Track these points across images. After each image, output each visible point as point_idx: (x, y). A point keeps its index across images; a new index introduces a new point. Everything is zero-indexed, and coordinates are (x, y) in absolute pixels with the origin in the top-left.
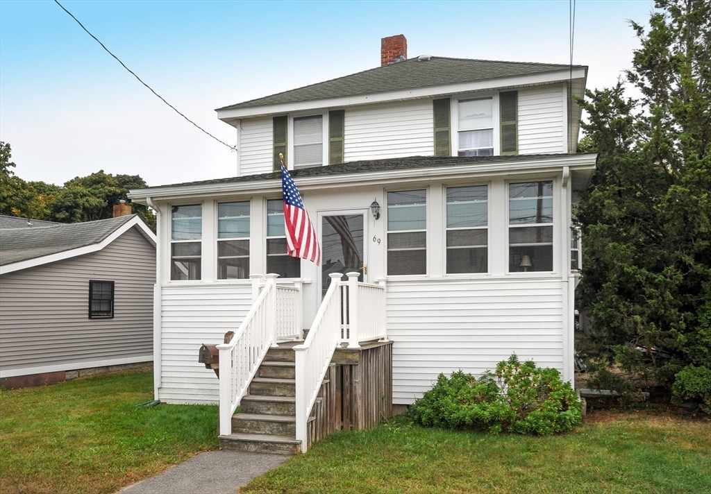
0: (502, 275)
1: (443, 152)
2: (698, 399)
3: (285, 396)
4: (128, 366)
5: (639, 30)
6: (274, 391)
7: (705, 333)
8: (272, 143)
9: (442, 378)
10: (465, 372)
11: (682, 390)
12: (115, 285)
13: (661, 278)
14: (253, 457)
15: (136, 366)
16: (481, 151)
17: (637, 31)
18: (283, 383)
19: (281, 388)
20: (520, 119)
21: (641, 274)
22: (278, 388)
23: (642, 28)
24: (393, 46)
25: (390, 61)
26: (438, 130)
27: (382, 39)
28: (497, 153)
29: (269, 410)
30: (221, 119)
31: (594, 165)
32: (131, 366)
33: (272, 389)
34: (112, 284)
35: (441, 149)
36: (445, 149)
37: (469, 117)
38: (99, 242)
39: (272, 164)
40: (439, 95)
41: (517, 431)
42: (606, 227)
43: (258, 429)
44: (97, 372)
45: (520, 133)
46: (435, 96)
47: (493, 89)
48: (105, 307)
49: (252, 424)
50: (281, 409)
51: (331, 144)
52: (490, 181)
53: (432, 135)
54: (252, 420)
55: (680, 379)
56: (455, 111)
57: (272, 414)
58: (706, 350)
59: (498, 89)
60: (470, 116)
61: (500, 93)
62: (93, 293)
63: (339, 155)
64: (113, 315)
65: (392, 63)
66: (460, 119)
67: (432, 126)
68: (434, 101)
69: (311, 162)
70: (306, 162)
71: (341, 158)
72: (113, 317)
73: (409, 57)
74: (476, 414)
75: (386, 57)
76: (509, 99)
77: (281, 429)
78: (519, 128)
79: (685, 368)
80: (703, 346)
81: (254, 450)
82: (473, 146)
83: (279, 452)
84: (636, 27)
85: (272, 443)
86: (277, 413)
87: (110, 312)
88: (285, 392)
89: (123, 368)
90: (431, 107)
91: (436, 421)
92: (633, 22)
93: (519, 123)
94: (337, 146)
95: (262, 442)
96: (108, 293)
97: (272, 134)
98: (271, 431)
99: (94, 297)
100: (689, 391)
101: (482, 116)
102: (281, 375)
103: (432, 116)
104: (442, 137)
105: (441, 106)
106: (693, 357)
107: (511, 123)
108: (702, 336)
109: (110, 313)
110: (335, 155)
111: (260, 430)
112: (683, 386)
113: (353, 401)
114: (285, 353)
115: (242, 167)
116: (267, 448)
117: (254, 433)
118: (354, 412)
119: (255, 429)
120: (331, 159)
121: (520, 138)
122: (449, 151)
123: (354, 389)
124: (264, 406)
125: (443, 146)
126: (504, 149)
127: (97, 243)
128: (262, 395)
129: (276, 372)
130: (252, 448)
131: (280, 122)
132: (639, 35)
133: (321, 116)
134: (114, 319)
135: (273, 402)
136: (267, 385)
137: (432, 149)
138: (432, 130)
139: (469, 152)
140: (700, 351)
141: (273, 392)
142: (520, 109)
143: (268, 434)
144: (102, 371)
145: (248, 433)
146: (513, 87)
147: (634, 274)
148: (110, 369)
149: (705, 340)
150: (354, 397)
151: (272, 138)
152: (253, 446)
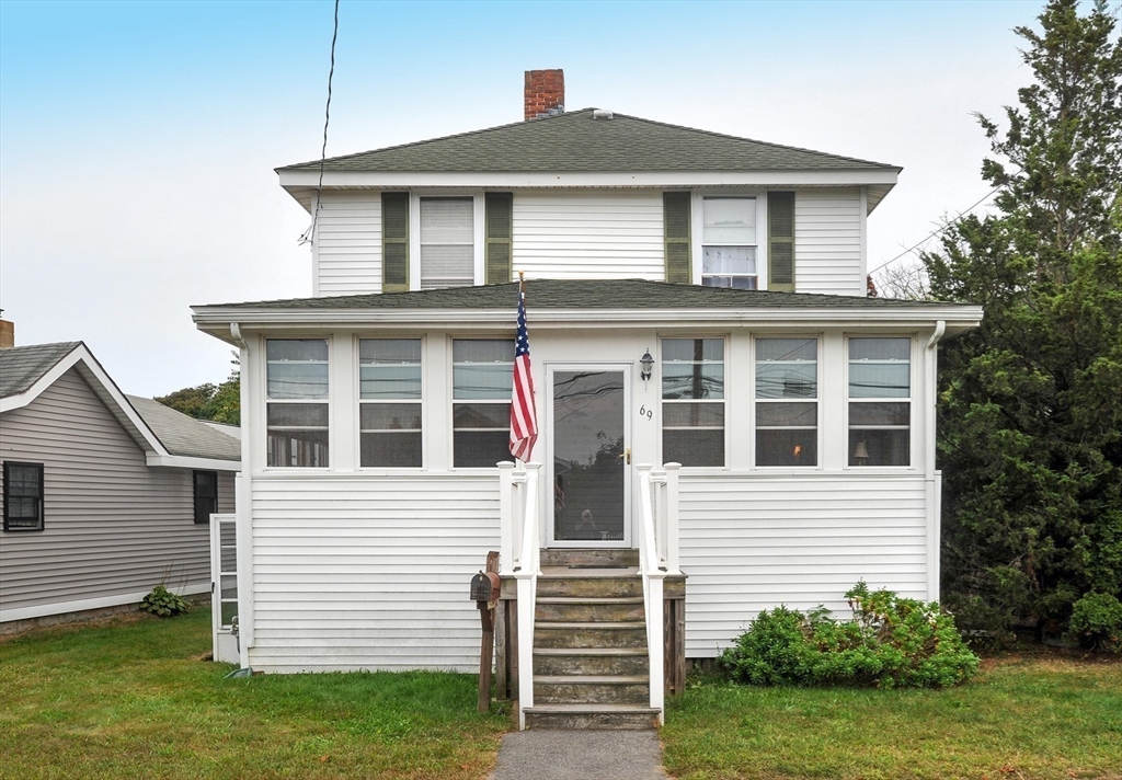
0: (839, 470)
1: (679, 277)
2: (1103, 634)
3: (590, 647)
4: (68, 617)
5: (991, 129)
6: (572, 640)
7: (1110, 551)
8: (380, 236)
9: (763, 617)
10: (790, 608)
11: (1083, 623)
12: (46, 471)
13: (1065, 478)
14: (585, 736)
15: (82, 617)
16: (736, 279)
17: (987, 129)
18: (587, 629)
19: (583, 636)
20: (797, 234)
21: (1039, 472)
22: (578, 636)
23: (994, 127)
24: (544, 87)
25: (540, 112)
26: (670, 240)
27: (526, 72)
28: (763, 285)
29: (578, 668)
30: (284, 187)
31: (976, 321)
32: (74, 617)
33: (568, 637)
34: (40, 468)
35: (676, 271)
36: (684, 271)
37: (718, 225)
38: (24, 392)
39: (380, 273)
40: (676, 187)
41: (911, 683)
42: (997, 407)
43: (576, 696)
44: (20, 628)
45: (797, 256)
46: (669, 187)
47: (760, 186)
48: (28, 511)
49: (564, 690)
50: (599, 666)
51: (490, 248)
52: (823, 333)
53: (661, 247)
54: (566, 683)
55: (1081, 610)
56: (699, 213)
57: (583, 675)
58: (1111, 572)
59: (767, 186)
60: (721, 223)
61: (769, 193)
62: (11, 484)
63: (505, 267)
64: (43, 526)
65: (545, 115)
66: (704, 226)
67: (661, 233)
68: (665, 193)
69: (451, 274)
70: (443, 274)
71: (507, 273)
72: (43, 529)
73: (568, 108)
74: (861, 663)
75: (533, 104)
76: (781, 203)
77: (614, 693)
78: (797, 249)
79: (1085, 595)
80: (1107, 567)
81: (585, 725)
82: (725, 270)
83: (628, 726)
84: (985, 124)
85: (615, 713)
86: (592, 672)
87: (35, 519)
88: (591, 641)
89: (62, 619)
90: (660, 202)
91: (776, 677)
92: (982, 117)
93: (797, 242)
94: (499, 253)
95: (599, 714)
96: (34, 486)
97: (379, 221)
98: (598, 699)
99: (12, 492)
100: (1094, 625)
101: (739, 224)
102: (569, 617)
103: (661, 217)
104: (677, 251)
105: (677, 204)
106: (1093, 582)
107: (785, 240)
108: (1106, 554)
109: (35, 522)
110: (498, 267)
111: (578, 697)
112: (1085, 618)
113: (677, 652)
114: (563, 584)
115: (323, 273)
116: (607, 721)
117: (567, 703)
118: (677, 668)
119: (570, 696)
120: (490, 273)
121: (797, 264)
122: (688, 276)
123: (677, 635)
124: (569, 663)
125: (679, 266)
126: (774, 280)
127: (20, 393)
128: (551, 647)
129: (561, 613)
130: (583, 723)
131: (395, 203)
132: (989, 135)
133: (471, 199)
134: (44, 533)
135: (585, 656)
136: (559, 632)
137: (662, 269)
138: (661, 240)
139: (718, 279)
140: (1103, 573)
141: (570, 641)
142: (797, 219)
143: (593, 703)
144: (28, 626)
145: (558, 703)
146: (790, 186)
147: (1031, 473)
148: (41, 623)
149: (1110, 559)
150: (677, 648)
151: (379, 228)
152: (583, 720)
